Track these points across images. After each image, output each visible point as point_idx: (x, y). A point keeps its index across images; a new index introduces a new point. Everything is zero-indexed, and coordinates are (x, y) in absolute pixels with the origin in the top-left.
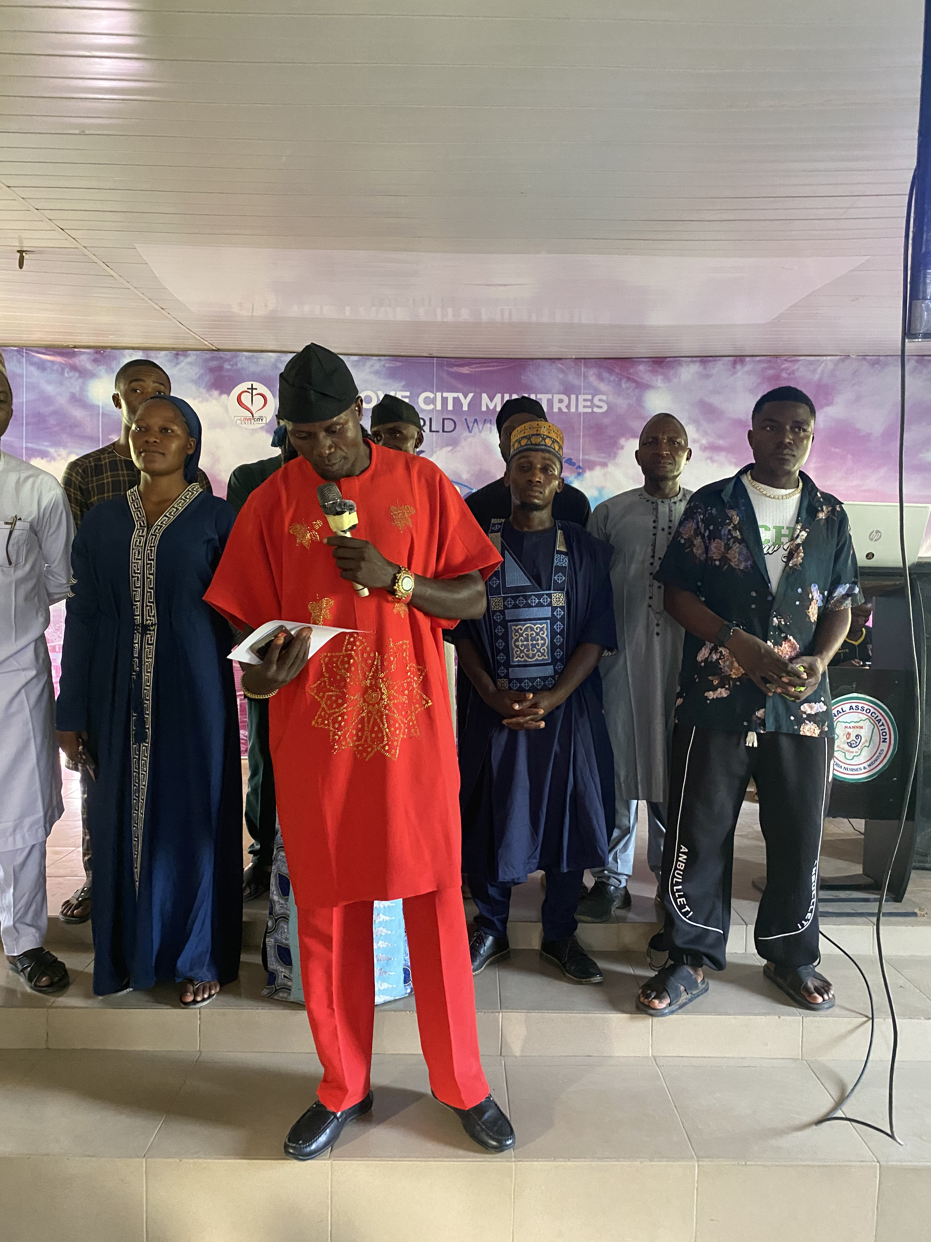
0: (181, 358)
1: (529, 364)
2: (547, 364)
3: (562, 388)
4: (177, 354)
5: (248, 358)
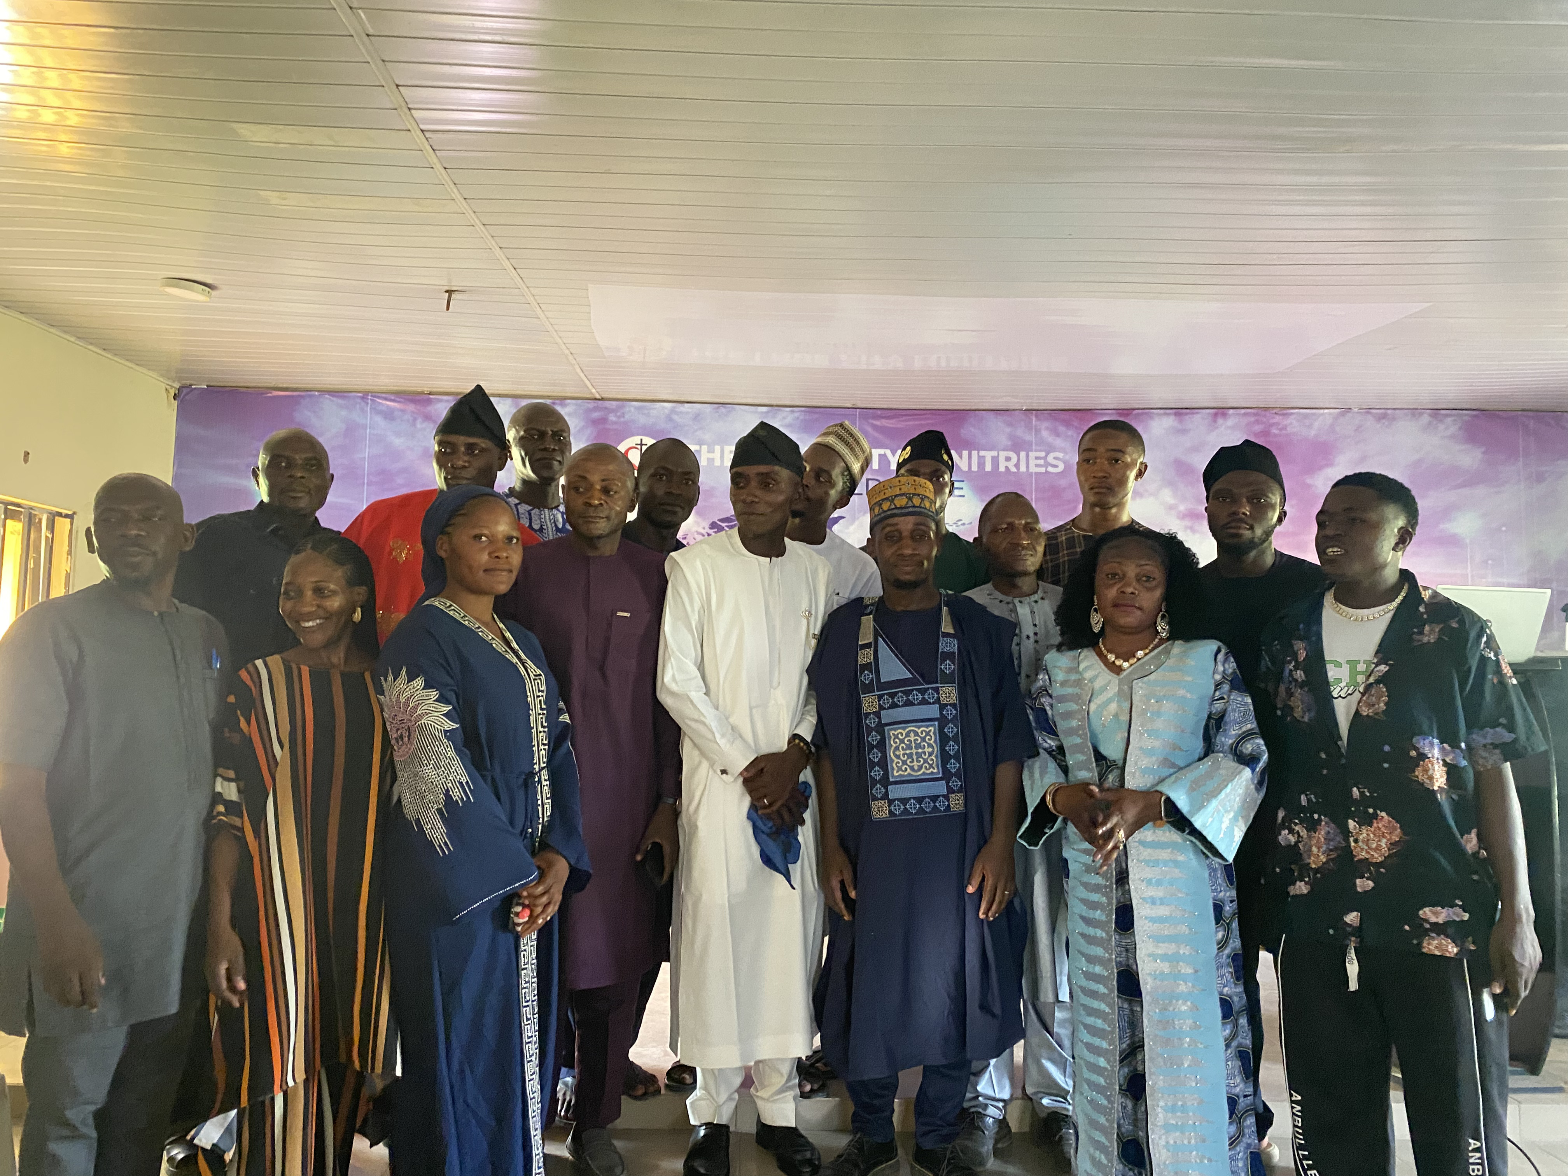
1: (971, 417)
2: (991, 416)
3: (1009, 444)
5: (638, 409)
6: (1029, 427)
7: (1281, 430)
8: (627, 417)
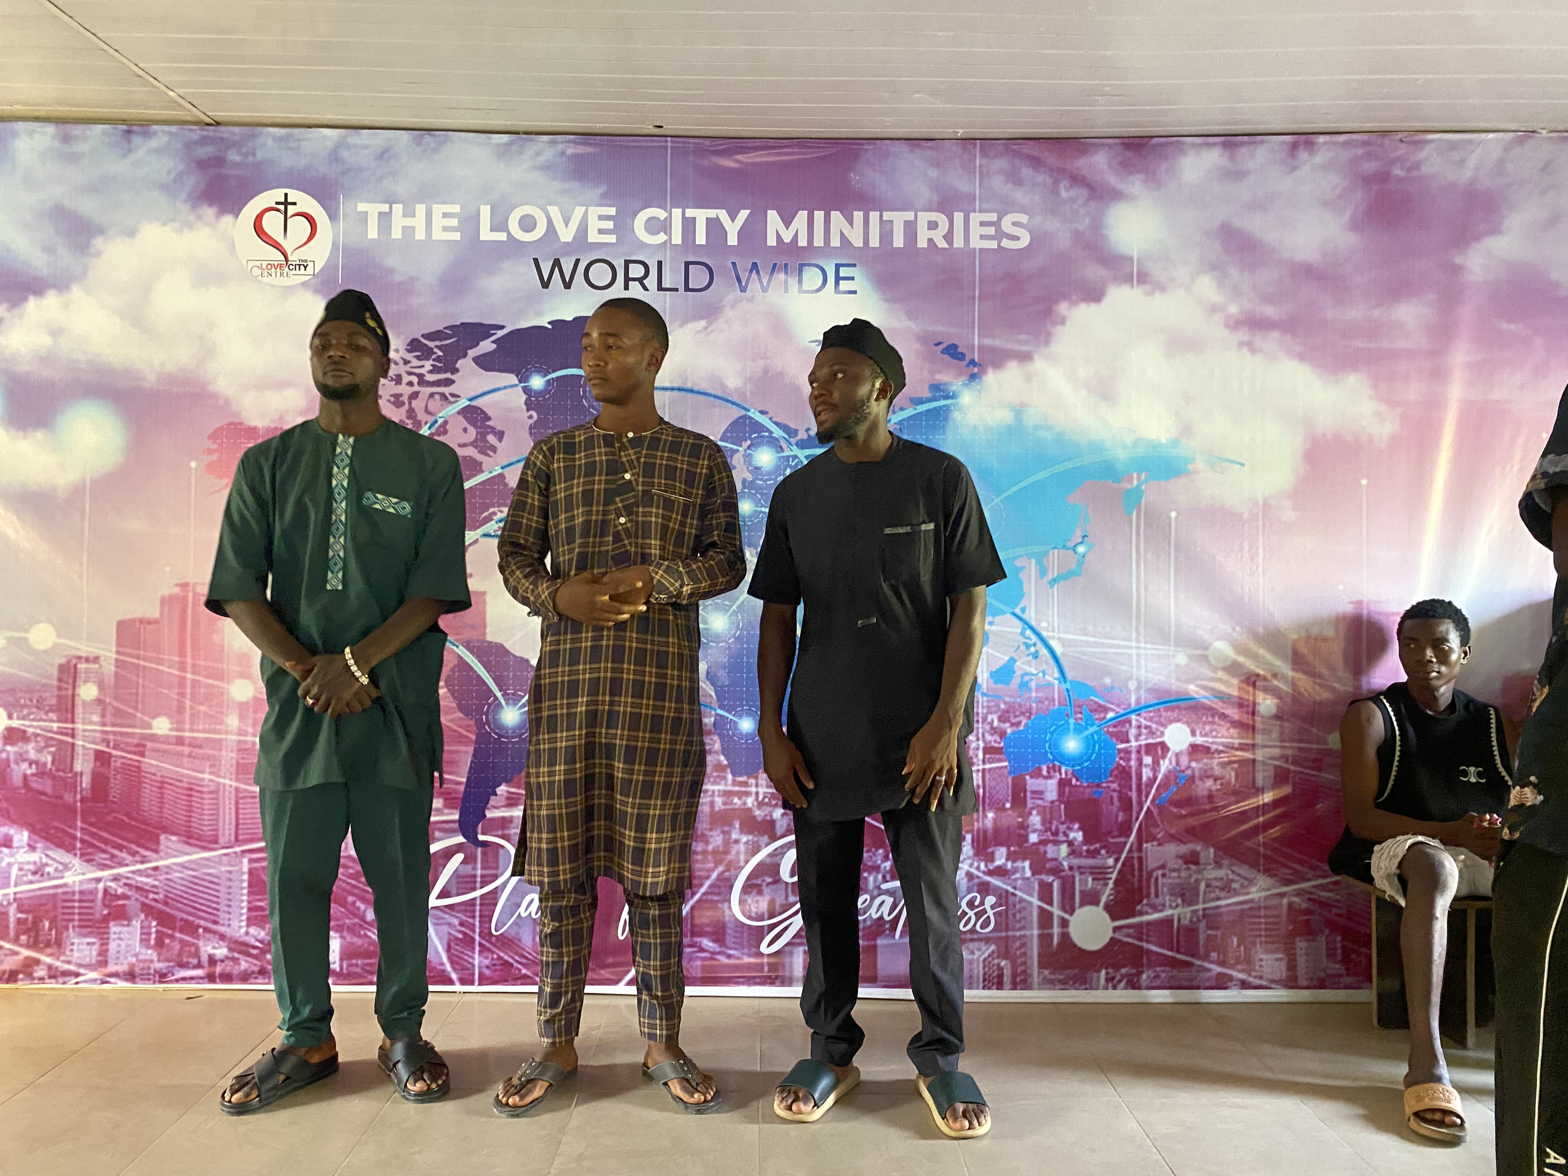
0: (137, 140)
1: (867, 150)
2: (903, 147)
3: (935, 198)
4: (129, 132)
5: (278, 139)
6: (970, 171)
7: (1410, 169)
8: (260, 155)
